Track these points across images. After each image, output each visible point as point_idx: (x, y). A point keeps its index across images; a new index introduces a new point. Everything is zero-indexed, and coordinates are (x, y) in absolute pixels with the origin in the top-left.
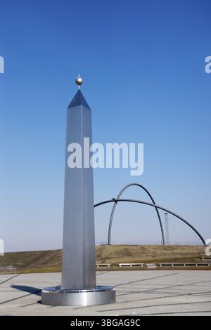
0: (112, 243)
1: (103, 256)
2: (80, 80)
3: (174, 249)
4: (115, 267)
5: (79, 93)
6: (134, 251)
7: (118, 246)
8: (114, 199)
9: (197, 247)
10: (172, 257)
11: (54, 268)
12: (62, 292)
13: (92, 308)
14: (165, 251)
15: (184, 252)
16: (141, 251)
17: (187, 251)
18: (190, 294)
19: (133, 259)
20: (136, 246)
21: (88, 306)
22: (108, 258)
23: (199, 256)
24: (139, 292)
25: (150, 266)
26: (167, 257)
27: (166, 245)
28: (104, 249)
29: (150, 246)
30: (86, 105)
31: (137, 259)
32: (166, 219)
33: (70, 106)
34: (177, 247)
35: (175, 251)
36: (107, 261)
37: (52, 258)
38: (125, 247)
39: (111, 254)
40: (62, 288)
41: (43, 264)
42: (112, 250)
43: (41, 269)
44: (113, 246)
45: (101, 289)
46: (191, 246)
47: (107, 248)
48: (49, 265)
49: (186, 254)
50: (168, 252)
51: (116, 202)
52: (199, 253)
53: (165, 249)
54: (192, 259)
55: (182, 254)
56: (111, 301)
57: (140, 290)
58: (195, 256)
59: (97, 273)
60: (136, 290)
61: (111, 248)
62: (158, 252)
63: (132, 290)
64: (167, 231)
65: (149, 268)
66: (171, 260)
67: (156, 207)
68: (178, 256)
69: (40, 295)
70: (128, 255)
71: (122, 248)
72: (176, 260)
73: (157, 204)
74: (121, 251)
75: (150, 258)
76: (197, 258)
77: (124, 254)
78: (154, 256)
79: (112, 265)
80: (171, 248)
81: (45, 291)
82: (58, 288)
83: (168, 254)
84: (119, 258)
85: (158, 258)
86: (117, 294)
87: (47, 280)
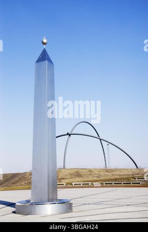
0: (66, 167)
1: (60, 177)
2: (45, 41)
3: (114, 171)
4: (69, 186)
5: (44, 51)
6: (83, 173)
7: (71, 169)
8: (68, 133)
9: (131, 169)
10: (113, 177)
11: (22, 187)
12: (32, 204)
13: (55, 216)
14: (107, 173)
15: (121, 173)
16: (89, 173)
17: (124, 173)
18: (128, 205)
19: (83, 180)
20: (85, 169)
21: (52, 215)
22: (64, 179)
23: (133, 176)
24: (89, 204)
25: (96, 184)
26: (109, 177)
27: (108, 168)
28: (60, 171)
29: (95, 169)
30: (50, 61)
31: (86, 179)
32: (108, 148)
33: (38, 61)
34: (117, 170)
35: (115, 173)
36: (63, 181)
37: (20, 179)
38: (77, 170)
39: (66, 175)
40: (31, 202)
41: (13, 183)
42: (67, 172)
43: (12, 187)
44: (67, 170)
45: (62, 202)
46: (127, 169)
47: (63, 171)
48: (18, 184)
49: (123, 175)
50: (109, 173)
51: (70, 135)
52: (133, 175)
53: (107, 172)
54: (128, 179)
55: (120, 175)
56: (69, 210)
57: (90, 203)
58: (130, 177)
59: (58, 189)
60: (87, 202)
61: (66, 171)
62: (102, 174)
63: (84, 202)
64: (108, 157)
65: (95, 186)
66: (112, 180)
67: (100, 139)
68: (117, 177)
69: (15, 207)
70: (78, 176)
71: (74, 170)
72: (116, 180)
73: (101, 138)
74: (73, 173)
75: (96, 179)
76: (132, 178)
77: (76, 175)
78: (98, 177)
79: (67, 184)
80: (111, 171)
81: (18, 204)
82: (28, 201)
83: (110, 176)
84: (72, 178)
85: (102, 178)
86: (73, 205)
87: (18, 196)
